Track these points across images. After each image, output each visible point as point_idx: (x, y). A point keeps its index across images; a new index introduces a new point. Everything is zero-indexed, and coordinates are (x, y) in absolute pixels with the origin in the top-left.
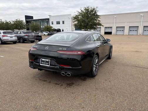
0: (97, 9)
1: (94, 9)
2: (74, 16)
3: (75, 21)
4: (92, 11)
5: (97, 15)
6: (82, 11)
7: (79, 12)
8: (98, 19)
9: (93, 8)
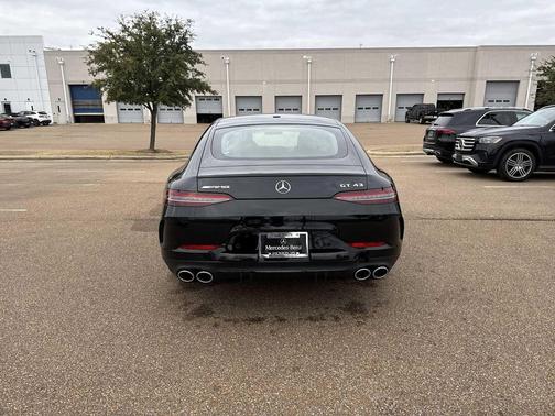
0: (191, 29)
1: (178, 27)
2: (91, 48)
3: (101, 70)
4: (170, 34)
5: (189, 51)
6: (125, 29)
7: (111, 34)
8: (197, 66)
9: (173, 22)
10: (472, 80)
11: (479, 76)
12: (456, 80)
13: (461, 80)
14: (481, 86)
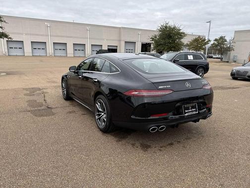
10: (120, 41)
11: (122, 39)
12: (113, 40)
13: (116, 40)
14: (123, 44)
